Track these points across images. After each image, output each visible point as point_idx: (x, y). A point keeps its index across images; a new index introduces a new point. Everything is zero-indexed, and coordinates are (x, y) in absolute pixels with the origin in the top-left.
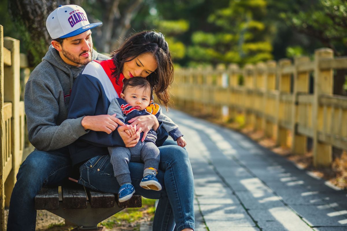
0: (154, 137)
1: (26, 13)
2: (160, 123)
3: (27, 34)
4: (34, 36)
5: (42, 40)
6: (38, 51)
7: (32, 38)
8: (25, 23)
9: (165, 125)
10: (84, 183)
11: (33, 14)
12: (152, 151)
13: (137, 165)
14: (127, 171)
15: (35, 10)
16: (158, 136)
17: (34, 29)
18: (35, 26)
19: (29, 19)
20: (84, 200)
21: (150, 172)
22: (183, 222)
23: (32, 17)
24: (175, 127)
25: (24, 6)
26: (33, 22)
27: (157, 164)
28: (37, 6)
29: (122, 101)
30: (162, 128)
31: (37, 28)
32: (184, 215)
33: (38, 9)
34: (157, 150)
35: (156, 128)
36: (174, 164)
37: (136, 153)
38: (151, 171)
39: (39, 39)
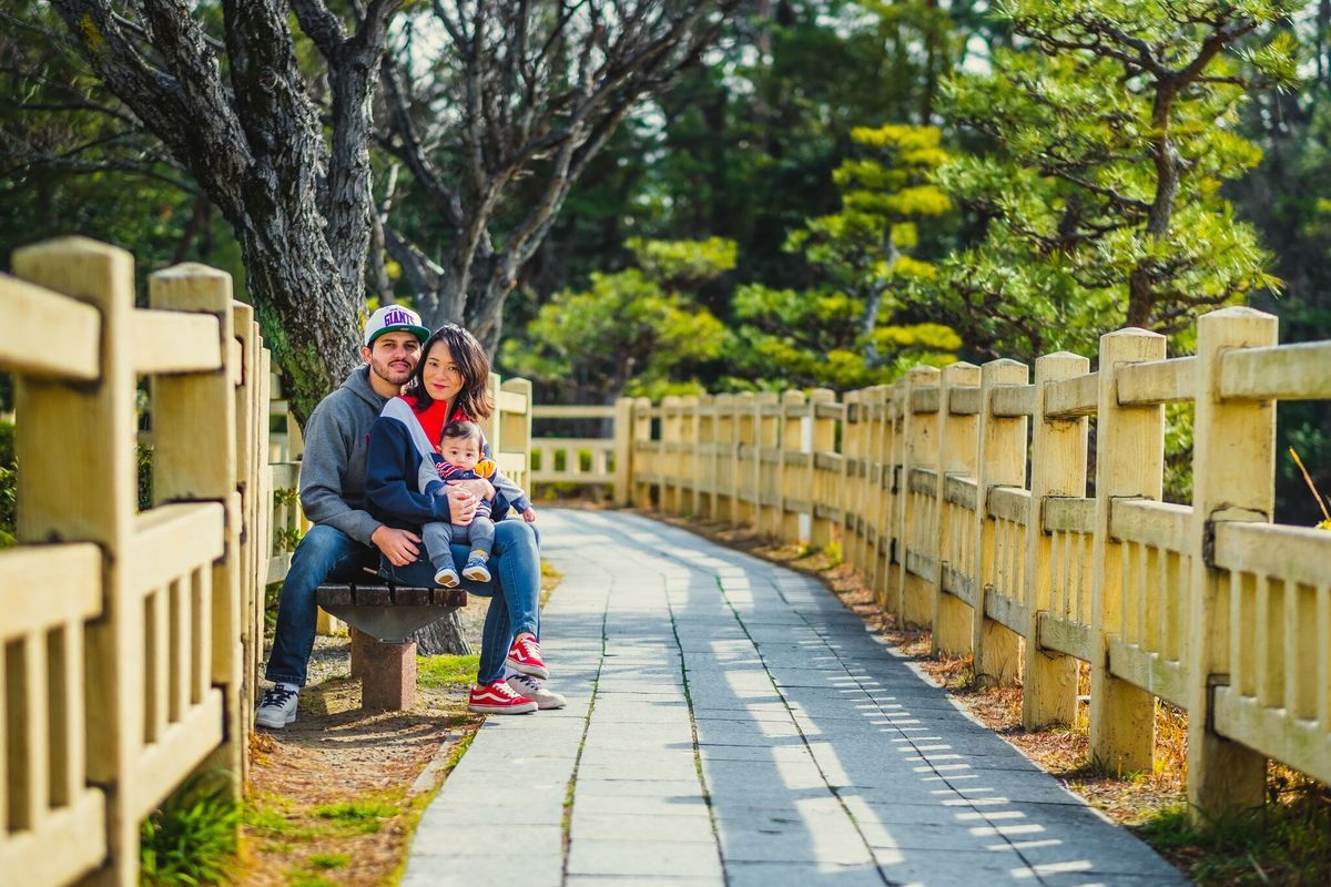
0: (487, 510)
1: (282, 296)
2: (497, 489)
3: (282, 335)
4: (295, 339)
5: (311, 347)
6: (301, 369)
7: (292, 344)
8: (279, 315)
9: (504, 492)
10: (386, 575)
11: (295, 297)
12: (484, 527)
13: (461, 548)
14: (446, 550)
15: (300, 290)
16: (493, 508)
17: (295, 324)
18: (299, 319)
19: (287, 307)
20: (384, 593)
21: (478, 557)
22: (521, 624)
23: (294, 304)
24: (519, 495)
25: (278, 282)
26: (295, 312)
27: (489, 547)
28: (303, 283)
29: (438, 458)
30: (501, 495)
31: (302, 324)
32: (522, 615)
33: (304, 289)
34: (491, 526)
35: (490, 498)
36: (512, 546)
37: (460, 532)
38: (479, 554)
39: (305, 345)
